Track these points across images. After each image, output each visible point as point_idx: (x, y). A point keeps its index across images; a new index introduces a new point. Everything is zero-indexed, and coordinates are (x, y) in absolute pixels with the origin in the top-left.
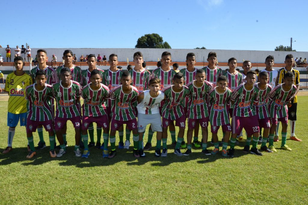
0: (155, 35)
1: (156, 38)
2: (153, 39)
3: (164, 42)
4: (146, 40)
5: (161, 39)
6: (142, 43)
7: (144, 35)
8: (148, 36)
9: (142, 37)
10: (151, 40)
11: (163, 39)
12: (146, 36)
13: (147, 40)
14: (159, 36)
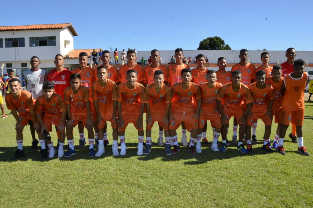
0: (218, 38)
1: (218, 41)
2: (216, 42)
3: (226, 44)
4: (208, 43)
5: (223, 42)
6: (205, 46)
7: (206, 38)
8: (211, 39)
9: (205, 40)
10: (214, 42)
11: (225, 42)
12: (208, 39)
13: (210, 43)
14: (221, 39)
